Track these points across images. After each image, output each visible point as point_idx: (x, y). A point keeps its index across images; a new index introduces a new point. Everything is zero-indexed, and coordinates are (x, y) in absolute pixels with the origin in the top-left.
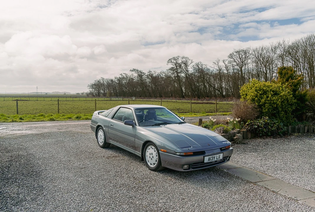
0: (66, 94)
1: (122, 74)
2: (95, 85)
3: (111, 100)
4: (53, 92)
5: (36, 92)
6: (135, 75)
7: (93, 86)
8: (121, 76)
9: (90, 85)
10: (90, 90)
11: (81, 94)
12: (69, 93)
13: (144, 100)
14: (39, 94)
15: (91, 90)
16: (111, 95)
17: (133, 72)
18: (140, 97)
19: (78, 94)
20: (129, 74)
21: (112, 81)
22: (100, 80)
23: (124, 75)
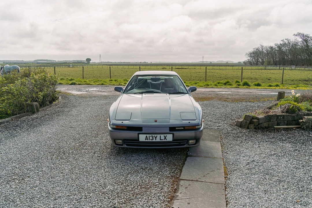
0: (228, 63)
1: (283, 40)
2: (253, 53)
3: (266, 69)
4: (218, 61)
5: (202, 61)
6: (299, 39)
7: (251, 55)
8: (282, 43)
9: (248, 53)
10: (247, 58)
11: (242, 63)
12: (233, 62)
13: (306, 69)
14: (205, 63)
15: (249, 58)
16: (269, 64)
17: (297, 37)
18: (303, 65)
19: (239, 62)
20: (293, 39)
21: (271, 48)
22: (259, 47)
23: (286, 41)
